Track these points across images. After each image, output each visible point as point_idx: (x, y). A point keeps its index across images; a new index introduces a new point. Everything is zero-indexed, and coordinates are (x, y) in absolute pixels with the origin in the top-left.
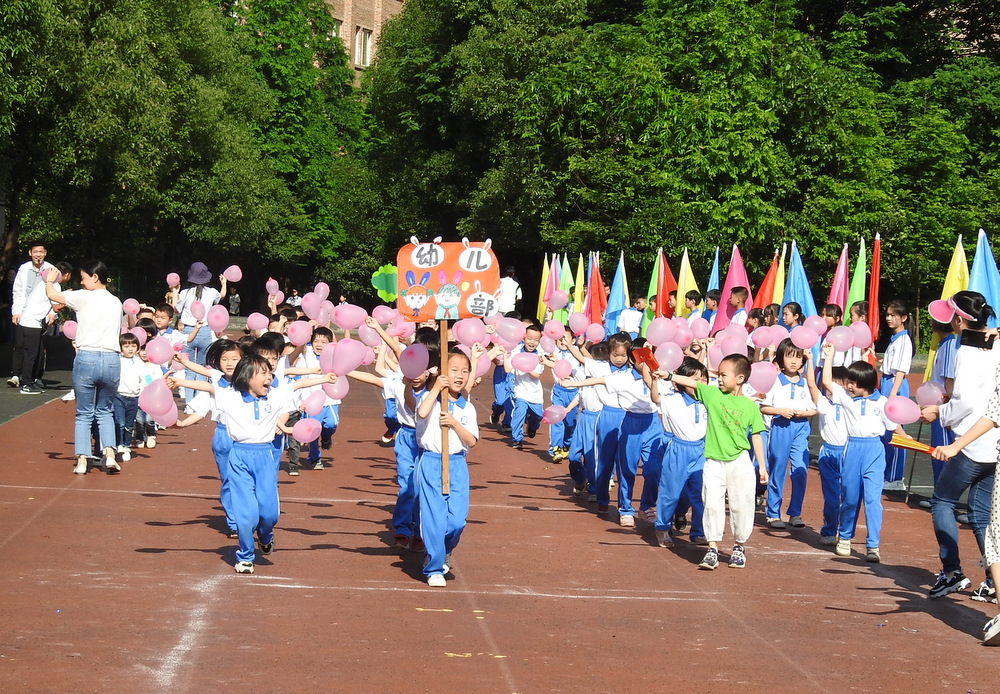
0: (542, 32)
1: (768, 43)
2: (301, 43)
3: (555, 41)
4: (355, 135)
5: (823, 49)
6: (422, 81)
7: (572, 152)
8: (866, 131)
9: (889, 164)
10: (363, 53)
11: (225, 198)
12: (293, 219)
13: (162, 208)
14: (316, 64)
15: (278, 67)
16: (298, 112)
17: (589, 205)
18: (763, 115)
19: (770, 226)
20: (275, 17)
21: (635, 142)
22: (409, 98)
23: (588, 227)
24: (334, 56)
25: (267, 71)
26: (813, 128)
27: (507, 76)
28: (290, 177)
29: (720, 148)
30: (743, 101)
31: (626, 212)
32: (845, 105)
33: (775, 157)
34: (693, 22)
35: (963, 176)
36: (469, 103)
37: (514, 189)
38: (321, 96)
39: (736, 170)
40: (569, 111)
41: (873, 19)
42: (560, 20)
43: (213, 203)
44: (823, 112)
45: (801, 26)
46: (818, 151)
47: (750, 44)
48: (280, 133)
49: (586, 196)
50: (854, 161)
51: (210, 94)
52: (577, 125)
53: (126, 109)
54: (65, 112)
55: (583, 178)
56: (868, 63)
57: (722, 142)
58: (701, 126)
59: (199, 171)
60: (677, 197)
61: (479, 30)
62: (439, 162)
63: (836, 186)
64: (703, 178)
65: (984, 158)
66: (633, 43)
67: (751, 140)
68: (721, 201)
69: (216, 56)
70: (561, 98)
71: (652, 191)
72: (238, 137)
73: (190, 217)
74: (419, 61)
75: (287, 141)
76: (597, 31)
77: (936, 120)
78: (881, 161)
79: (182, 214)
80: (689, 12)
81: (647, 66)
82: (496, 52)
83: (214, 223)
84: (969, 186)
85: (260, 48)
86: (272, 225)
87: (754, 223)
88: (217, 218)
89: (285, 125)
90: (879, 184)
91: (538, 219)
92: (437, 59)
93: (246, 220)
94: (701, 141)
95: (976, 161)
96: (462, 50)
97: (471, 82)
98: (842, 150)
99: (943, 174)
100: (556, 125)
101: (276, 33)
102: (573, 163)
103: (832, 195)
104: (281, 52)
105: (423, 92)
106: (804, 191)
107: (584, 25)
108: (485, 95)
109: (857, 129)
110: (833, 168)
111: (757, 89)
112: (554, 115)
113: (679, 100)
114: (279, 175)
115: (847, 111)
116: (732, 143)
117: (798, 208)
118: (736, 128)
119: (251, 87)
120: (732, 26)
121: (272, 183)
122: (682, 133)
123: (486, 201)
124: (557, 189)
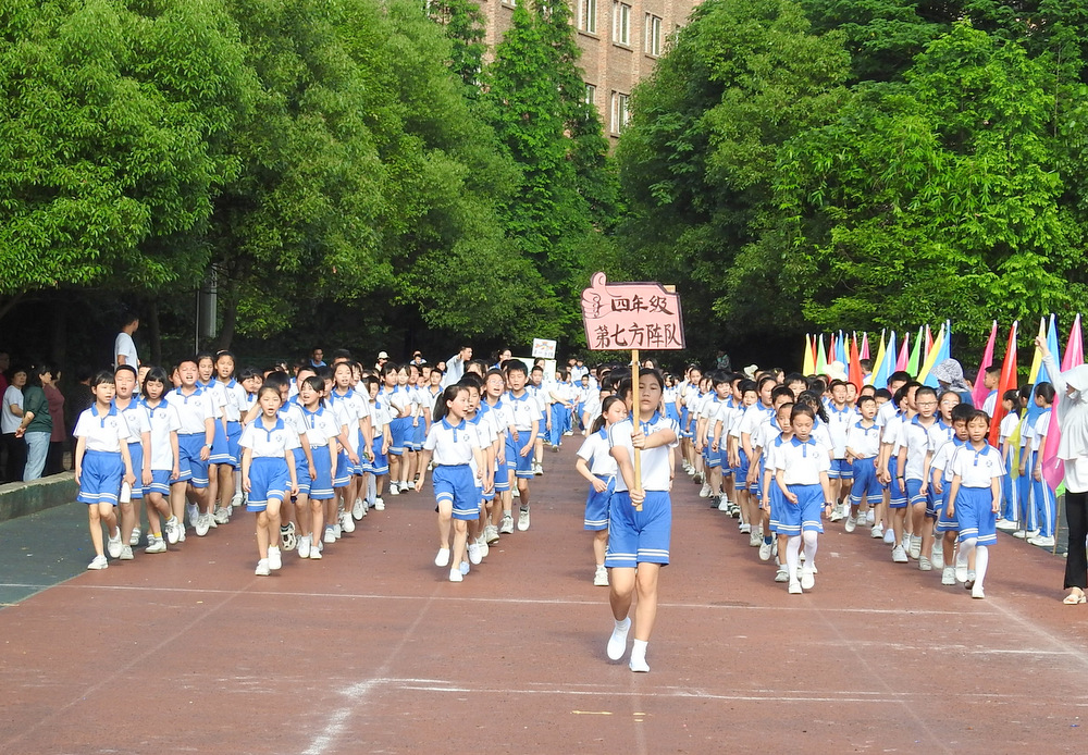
0: (803, 92)
1: (1051, 99)
2: (549, 111)
3: (818, 102)
4: (608, 209)
7: (834, 223)
10: (615, 119)
11: (469, 280)
12: (541, 303)
13: (398, 293)
14: (567, 133)
15: (525, 137)
16: (547, 186)
17: (854, 281)
18: (1045, 177)
19: (1055, 300)
20: (521, 85)
21: (904, 211)
22: (660, 168)
23: (854, 304)
24: (586, 125)
25: (513, 142)
27: (764, 142)
28: (541, 256)
29: (998, 216)
30: (1024, 163)
31: (896, 288)
33: (1059, 223)
34: (969, 76)
36: (724, 171)
37: (774, 266)
38: (571, 169)
39: (1016, 239)
40: (832, 181)
42: (820, 78)
43: (453, 286)
47: (1030, 100)
48: (527, 209)
49: (852, 271)
51: (441, 168)
52: (841, 194)
54: (270, 189)
55: (849, 251)
57: (1001, 208)
58: (976, 191)
59: (437, 252)
60: (952, 270)
61: (734, 93)
62: (694, 237)
64: (979, 248)
66: (900, 103)
67: (1033, 206)
68: (1000, 273)
69: (455, 128)
70: (823, 163)
71: (923, 264)
72: (479, 215)
73: (430, 303)
74: (670, 128)
75: (534, 218)
76: (863, 90)
79: (421, 299)
80: (963, 66)
81: (915, 127)
82: (752, 116)
83: (455, 308)
85: (506, 117)
87: (1038, 296)
88: (458, 303)
89: (532, 201)
91: (801, 298)
92: (690, 124)
93: (489, 305)
94: (978, 209)
96: (715, 114)
97: (727, 148)
100: (819, 194)
101: (522, 101)
102: (837, 234)
104: (526, 121)
105: (674, 161)
108: (741, 163)
111: (1038, 149)
112: (817, 182)
113: (952, 163)
114: (526, 254)
116: (1011, 209)
118: (1016, 193)
119: (494, 160)
120: (1010, 81)
121: (518, 264)
122: (956, 199)
123: (743, 279)
124: (820, 264)
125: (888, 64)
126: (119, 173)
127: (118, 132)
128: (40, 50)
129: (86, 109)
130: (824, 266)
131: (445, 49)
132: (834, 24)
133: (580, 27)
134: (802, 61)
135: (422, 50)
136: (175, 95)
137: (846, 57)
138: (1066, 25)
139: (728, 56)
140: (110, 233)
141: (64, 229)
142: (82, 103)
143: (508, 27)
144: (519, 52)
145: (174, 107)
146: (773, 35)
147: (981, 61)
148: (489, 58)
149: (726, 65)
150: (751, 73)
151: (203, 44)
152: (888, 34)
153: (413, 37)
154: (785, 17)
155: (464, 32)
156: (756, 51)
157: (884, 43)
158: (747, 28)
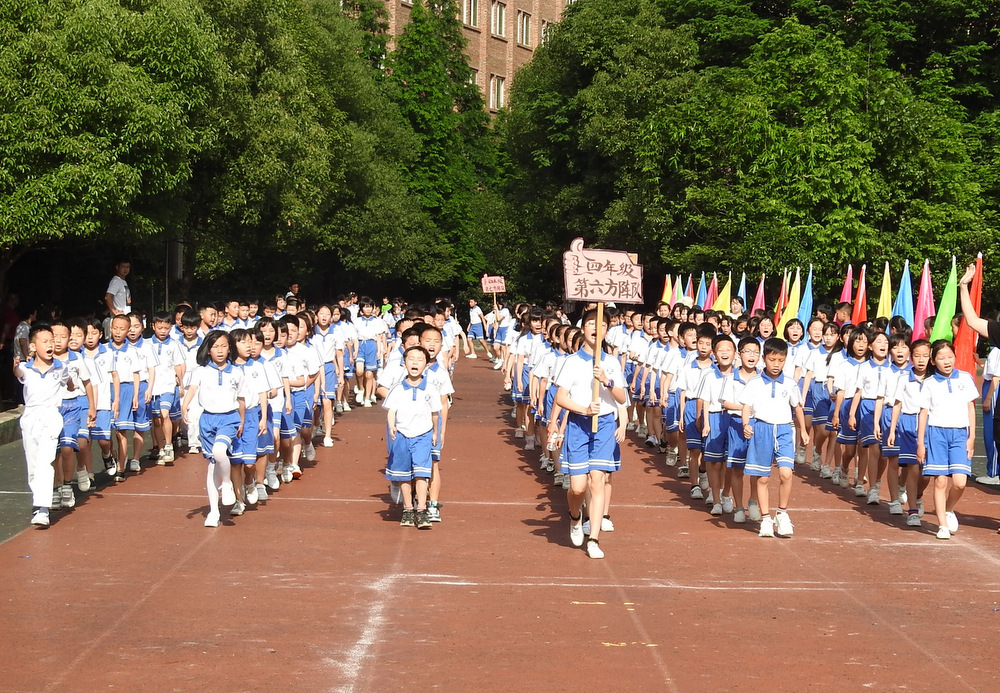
0: (659, 76)
1: (864, 81)
2: (441, 90)
3: (671, 84)
4: (491, 171)
5: (914, 84)
6: (552, 122)
7: (688, 183)
8: (955, 158)
9: (976, 188)
10: (497, 97)
11: (378, 231)
12: (438, 249)
13: (321, 241)
14: (455, 109)
15: (422, 112)
16: (441, 153)
17: (704, 230)
18: (860, 146)
19: (869, 246)
20: (418, 69)
21: (745, 173)
22: (540, 138)
23: (704, 250)
24: (472, 101)
25: (412, 116)
26: (906, 157)
27: (628, 117)
28: (435, 211)
29: (822, 177)
30: (843, 134)
31: (738, 236)
32: (935, 135)
33: (871, 183)
34: (797, 63)
36: (595, 141)
37: (637, 217)
38: (460, 138)
39: (837, 196)
40: (685, 148)
41: (958, 57)
42: (674, 64)
43: (366, 236)
44: (915, 142)
45: (892, 63)
46: (911, 177)
47: (847, 83)
48: (425, 171)
49: (702, 222)
50: (944, 185)
51: (362, 138)
52: (693, 159)
53: (290, 154)
54: (235, 156)
55: (700, 206)
56: (955, 97)
57: (824, 171)
58: (805, 157)
59: (353, 207)
60: (784, 221)
61: (602, 76)
62: (568, 194)
63: (928, 209)
64: (807, 204)
66: (741, 84)
67: (851, 169)
68: (824, 224)
69: (367, 105)
70: (678, 134)
71: (761, 217)
72: (387, 176)
73: (347, 249)
74: (548, 105)
75: (431, 179)
76: (709, 73)
78: (968, 185)
79: (339, 246)
80: (791, 54)
81: (754, 104)
82: (617, 95)
83: (368, 253)
85: (406, 96)
86: (419, 254)
87: (855, 243)
88: (371, 249)
89: (429, 165)
90: (967, 206)
91: (660, 245)
92: (565, 102)
93: (396, 250)
94: (806, 171)
96: (587, 94)
97: (597, 121)
98: (934, 176)
100: (674, 159)
101: (419, 83)
102: (690, 193)
103: (925, 216)
104: (425, 98)
105: (552, 132)
106: (899, 213)
107: (697, 68)
108: (609, 134)
109: (946, 156)
110: (925, 193)
111: (852, 120)
112: (672, 148)
113: (784, 134)
114: (425, 209)
115: (936, 142)
116: (833, 171)
117: (894, 229)
118: (837, 158)
119: (399, 131)
120: (831, 67)
121: (419, 216)
122: (788, 164)
123: (611, 229)
124: (676, 217)
125: (728, 53)
126: (115, 143)
127: (115, 109)
128: (48, 39)
129: (87, 89)
131: (357, 38)
132: (683, 18)
133: (465, 21)
134: (658, 50)
135: (338, 40)
136: (161, 78)
137: (694, 45)
138: (875, 21)
139: (597, 45)
140: (108, 193)
141: (69, 190)
142: (85, 83)
143: (406, 21)
144: (416, 42)
145: (159, 88)
146: (633, 29)
147: (806, 50)
148: (391, 47)
149: (596, 53)
150: (616, 60)
151: (183, 34)
152: (728, 28)
153: (330, 29)
154: (644, 14)
155: (372, 24)
156: (620, 42)
157: (725, 35)
158: (612, 23)
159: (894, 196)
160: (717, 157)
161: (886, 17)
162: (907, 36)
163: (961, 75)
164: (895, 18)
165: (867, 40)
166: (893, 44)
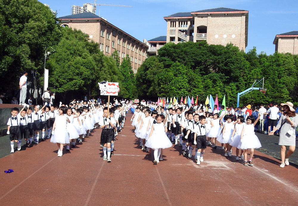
0: (158, 69)
1: (187, 71)
2: (127, 71)
3: (159, 70)
4: (134, 82)
5: (194, 71)
8: (199, 82)
9: (202, 86)
10: (135, 72)
12: (126, 93)
14: (129, 73)
15: (125, 74)
16: (127, 79)
17: (164, 91)
18: (186, 80)
21: (169, 83)
22: (141, 78)
23: (163, 94)
24: (132, 72)
25: (123, 74)
26: (192, 82)
27: (153, 75)
28: (126, 88)
29: (180, 84)
30: (183, 78)
31: (168, 92)
32: (197, 79)
33: (187, 85)
34: (177, 68)
35: (212, 88)
36: (148, 78)
37: (154, 89)
38: (130, 77)
39: (182, 87)
40: (161, 79)
41: (200, 68)
42: (160, 68)
44: (194, 79)
45: (191, 68)
46: (193, 85)
47: (184, 71)
50: (198, 86)
52: (162, 81)
55: (163, 88)
56: (200, 73)
58: (178, 81)
60: (175, 90)
61: (150, 69)
62: (145, 86)
63: (195, 89)
64: (178, 88)
65: (215, 85)
66: (169, 71)
67: (185, 83)
68: (180, 91)
69: (117, 72)
70: (160, 78)
71: (172, 90)
74: (142, 73)
75: (126, 83)
76: (165, 69)
77: (208, 81)
78: (201, 86)
81: (171, 74)
82: (152, 72)
84: (212, 89)
85: (122, 71)
87: (185, 94)
89: (125, 81)
90: (201, 89)
91: (157, 93)
92: (144, 73)
94: (178, 83)
95: (214, 86)
96: (148, 72)
97: (149, 76)
99: (209, 87)
101: (124, 69)
102: (162, 86)
103: (195, 90)
104: (125, 72)
105: (143, 77)
106: (191, 90)
107: (163, 68)
108: (151, 77)
109: (198, 82)
110: (195, 87)
111: (185, 77)
112: (159, 80)
113: (175, 78)
114: (124, 87)
115: (197, 80)
116: (182, 83)
117: (191, 92)
119: (121, 76)
120: (182, 69)
122: (176, 82)
123: (150, 91)
124: (160, 89)
125: (168, 66)
130: (160, 90)
131: (115, 63)
132: (162, 61)
133: (131, 61)
134: (158, 66)
135: (113, 63)
137: (163, 65)
139: (149, 65)
143: (123, 61)
144: (124, 64)
146: (154, 62)
147: (179, 66)
148: (120, 64)
150: (152, 67)
153: (112, 61)
154: (156, 60)
155: (118, 61)
156: (153, 64)
157: (168, 64)
158: (152, 61)
159: (191, 87)
160: (165, 81)
161: (190, 62)
162: (193, 64)
163: (201, 70)
164: (192, 62)
165: (188, 65)
166: (191, 65)
